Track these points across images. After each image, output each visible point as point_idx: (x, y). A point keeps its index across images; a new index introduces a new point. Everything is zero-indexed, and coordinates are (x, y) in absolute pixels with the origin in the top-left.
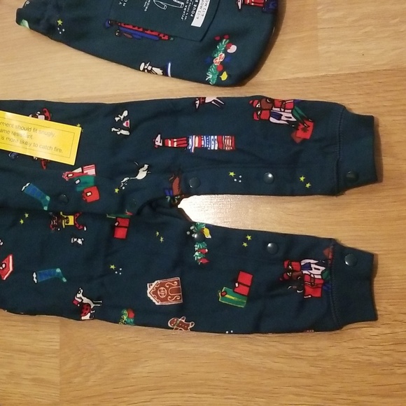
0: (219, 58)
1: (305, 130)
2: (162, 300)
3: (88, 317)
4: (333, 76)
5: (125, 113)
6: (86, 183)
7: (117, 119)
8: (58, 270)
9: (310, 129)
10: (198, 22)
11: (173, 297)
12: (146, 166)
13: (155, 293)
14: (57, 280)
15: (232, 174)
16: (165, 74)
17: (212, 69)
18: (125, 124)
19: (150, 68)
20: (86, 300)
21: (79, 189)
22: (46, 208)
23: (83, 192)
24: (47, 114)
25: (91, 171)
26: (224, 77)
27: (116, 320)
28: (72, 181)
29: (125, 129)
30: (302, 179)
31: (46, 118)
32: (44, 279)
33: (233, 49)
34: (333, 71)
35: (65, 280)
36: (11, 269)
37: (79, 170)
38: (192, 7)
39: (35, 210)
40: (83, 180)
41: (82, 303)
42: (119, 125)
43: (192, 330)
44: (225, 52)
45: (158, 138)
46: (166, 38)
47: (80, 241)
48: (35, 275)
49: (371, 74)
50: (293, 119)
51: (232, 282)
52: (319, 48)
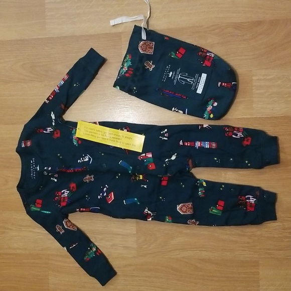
0: (210, 108)
1: (247, 141)
2: (184, 212)
3: (150, 219)
4: (259, 118)
5: (166, 130)
6: (149, 161)
7: (162, 132)
8: (136, 199)
9: (250, 141)
10: (200, 91)
11: (189, 211)
12: (176, 154)
13: (181, 209)
14: (135, 203)
15: (216, 159)
16: (184, 113)
17: (206, 113)
18: (166, 135)
19: (177, 110)
20: (149, 212)
21: (146, 164)
22: (130, 172)
23: (148, 165)
24: (128, 129)
25: (150, 155)
26: (212, 116)
27: (163, 220)
28: (143, 160)
29: (166, 137)
30: (247, 162)
31: (128, 131)
32: (129, 203)
33: (216, 104)
34: (259, 116)
35: (139, 203)
36: (113, 198)
37: (144, 155)
38: (196, 84)
39: (124, 172)
40: (148, 160)
41: (148, 213)
42: (163, 135)
43: (198, 225)
44: (212, 105)
45: (181, 142)
46: (185, 97)
47: (145, 186)
48: (124, 201)
49: (276, 118)
50: (242, 136)
51: (215, 204)
52: (254, 105)
